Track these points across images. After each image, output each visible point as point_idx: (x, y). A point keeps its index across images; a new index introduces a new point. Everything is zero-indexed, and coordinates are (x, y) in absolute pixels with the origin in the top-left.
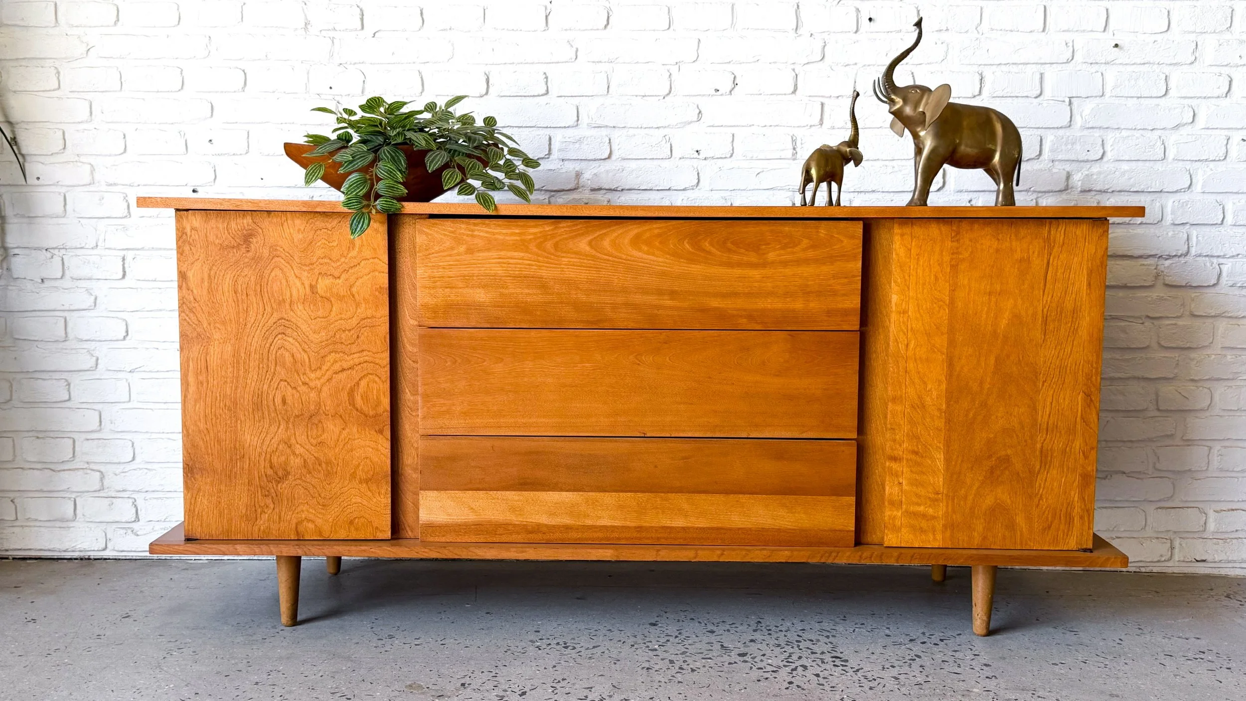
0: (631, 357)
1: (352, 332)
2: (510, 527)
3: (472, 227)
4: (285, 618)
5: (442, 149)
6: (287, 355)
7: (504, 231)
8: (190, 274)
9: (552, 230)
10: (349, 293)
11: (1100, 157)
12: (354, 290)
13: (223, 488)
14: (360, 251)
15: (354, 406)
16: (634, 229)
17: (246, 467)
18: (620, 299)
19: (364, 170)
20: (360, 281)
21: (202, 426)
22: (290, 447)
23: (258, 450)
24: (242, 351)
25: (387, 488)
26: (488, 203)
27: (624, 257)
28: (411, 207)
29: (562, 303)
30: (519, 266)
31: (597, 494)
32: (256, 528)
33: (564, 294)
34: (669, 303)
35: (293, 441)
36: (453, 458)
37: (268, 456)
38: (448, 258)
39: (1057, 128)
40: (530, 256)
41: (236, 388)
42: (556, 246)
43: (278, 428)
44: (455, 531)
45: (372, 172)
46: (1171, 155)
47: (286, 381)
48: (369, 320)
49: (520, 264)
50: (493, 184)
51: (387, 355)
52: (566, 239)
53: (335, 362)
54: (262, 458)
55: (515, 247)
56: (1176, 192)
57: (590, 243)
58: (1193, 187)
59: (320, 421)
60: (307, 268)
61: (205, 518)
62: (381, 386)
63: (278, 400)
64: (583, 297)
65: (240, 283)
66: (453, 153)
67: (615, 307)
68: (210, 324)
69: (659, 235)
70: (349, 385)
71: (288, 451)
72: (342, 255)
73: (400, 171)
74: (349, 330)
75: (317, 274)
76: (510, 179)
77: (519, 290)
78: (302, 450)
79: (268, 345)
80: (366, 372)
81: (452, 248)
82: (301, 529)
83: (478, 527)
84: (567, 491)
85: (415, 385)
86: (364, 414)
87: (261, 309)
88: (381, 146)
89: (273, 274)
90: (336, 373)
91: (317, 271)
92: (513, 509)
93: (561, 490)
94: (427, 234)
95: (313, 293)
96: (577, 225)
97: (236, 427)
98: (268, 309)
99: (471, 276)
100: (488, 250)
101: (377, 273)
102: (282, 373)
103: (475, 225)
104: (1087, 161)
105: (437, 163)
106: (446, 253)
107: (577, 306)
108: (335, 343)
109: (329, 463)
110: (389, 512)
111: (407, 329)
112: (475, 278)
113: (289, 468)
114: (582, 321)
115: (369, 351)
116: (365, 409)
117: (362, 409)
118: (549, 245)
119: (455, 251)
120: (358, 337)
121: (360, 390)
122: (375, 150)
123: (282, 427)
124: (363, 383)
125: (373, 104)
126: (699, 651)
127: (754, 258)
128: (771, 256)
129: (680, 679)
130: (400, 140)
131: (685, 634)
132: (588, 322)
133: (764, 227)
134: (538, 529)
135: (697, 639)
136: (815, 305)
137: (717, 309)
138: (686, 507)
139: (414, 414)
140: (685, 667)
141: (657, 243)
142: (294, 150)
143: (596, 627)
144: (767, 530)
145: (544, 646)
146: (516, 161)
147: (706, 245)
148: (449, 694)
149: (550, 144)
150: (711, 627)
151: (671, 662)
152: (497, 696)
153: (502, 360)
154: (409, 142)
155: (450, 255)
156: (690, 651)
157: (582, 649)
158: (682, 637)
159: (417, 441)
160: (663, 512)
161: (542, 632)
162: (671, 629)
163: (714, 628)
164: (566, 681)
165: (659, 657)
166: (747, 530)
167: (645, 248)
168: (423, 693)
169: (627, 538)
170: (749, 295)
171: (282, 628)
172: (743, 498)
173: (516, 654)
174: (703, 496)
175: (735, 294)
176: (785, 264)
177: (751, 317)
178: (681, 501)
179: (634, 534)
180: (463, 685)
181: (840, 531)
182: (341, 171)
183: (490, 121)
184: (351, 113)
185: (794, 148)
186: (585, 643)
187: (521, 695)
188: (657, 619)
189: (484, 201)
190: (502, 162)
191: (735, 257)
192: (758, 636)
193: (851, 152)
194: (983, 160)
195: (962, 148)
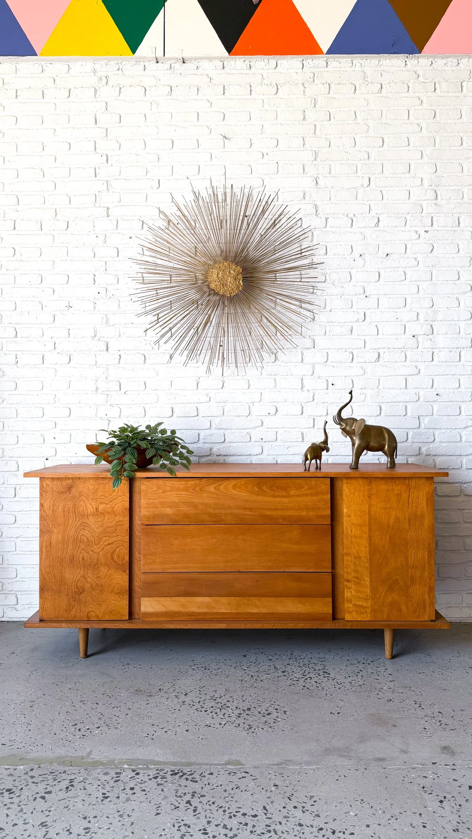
0: (233, 536)
2: (181, 614)
4: (82, 654)
5: (152, 448)
6: (85, 538)
7: (178, 483)
8: (45, 504)
9: (200, 482)
10: (112, 511)
11: (433, 441)
12: (114, 509)
13: (56, 597)
14: (117, 493)
15: (113, 560)
16: (233, 482)
17: (66, 588)
18: (228, 512)
19: (119, 459)
20: (117, 505)
21: (48, 570)
22: (85, 579)
23: (72, 580)
24: (66, 536)
25: (127, 597)
27: (230, 493)
28: (139, 475)
29: (204, 514)
30: (185, 498)
31: (219, 598)
32: (70, 615)
33: (204, 510)
34: (249, 513)
35: (87, 576)
36: (156, 583)
37: (76, 583)
38: (155, 495)
39: (413, 429)
40: (189, 493)
41: (63, 553)
42: (201, 489)
43: (80, 570)
44: (156, 616)
45: (123, 459)
46: (463, 440)
47: (84, 550)
48: (121, 523)
50: (174, 463)
51: (128, 537)
52: (205, 486)
53: (106, 541)
54: (73, 584)
55: (183, 490)
56: (467, 455)
57: (215, 488)
59: (98, 567)
60: (94, 501)
61: (48, 611)
62: (125, 551)
63: (81, 558)
64: (211, 510)
65: (66, 507)
66: (157, 449)
67: (226, 515)
68: (52, 526)
69: (244, 485)
70: (111, 551)
71: (85, 580)
72: (110, 495)
73: (135, 459)
74: (112, 527)
76: (181, 460)
77: (185, 509)
78: (90, 580)
79: (77, 534)
80: (118, 545)
81: (156, 491)
82: (89, 615)
83: (167, 614)
84: (206, 597)
85: (140, 550)
86: (118, 564)
87: (75, 519)
88: (127, 447)
89: (80, 503)
90: (106, 546)
91: (99, 502)
92: (182, 605)
93: (203, 596)
94: (146, 485)
95: (97, 511)
96: (209, 480)
97: (62, 570)
98: (78, 518)
99: (164, 503)
100: (171, 491)
101: (125, 501)
102: (82, 546)
103: (166, 481)
104: (428, 442)
105: (150, 454)
106: (154, 493)
107: (210, 515)
108: (106, 532)
109: (102, 585)
110: (128, 607)
111: (136, 525)
112: (166, 503)
113: (84, 589)
114: (212, 521)
115: (120, 536)
116: (118, 562)
117: (116, 561)
118: (198, 489)
119: (158, 492)
120: (115, 530)
121: (116, 553)
123: (82, 570)
124: (117, 550)
125: (123, 430)
126: (265, 670)
127: (284, 493)
128: (292, 493)
129: (255, 686)
130: (135, 445)
131: (259, 661)
132: (216, 522)
133: (289, 481)
134: (193, 614)
135: (264, 664)
136: (311, 513)
137: (269, 515)
138: (258, 603)
139: (139, 563)
140: (258, 679)
141: (243, 488)
142: (90, 448)
143: (219, 658)
144: (294, 613)
145: (196, 669)
146: (184, 451)
147: (264, 488)
148: (154, 695)
149: (199, 436)
150: (270, 657)
151: (252, 676)
152: (175, 695)
153: (178, 539)
154: (139, 446)
155: (156, 494)
156: (261, 670)
157: (213, 670)
158: (257, 663)
159: (140, 575)
160: (248, 606)
161: (195, 661)
162: (253, 659)
163: (271, 658)
164: (205, 687)
165: (247, 674)
166: (285, 613)
167: (238, 490)
168: (142, 694)
169: (232, 618)
170: (283, 509)
171: (81, 659)
172: (283, 599)
173: (183, 673)
174: (265, 598)
175: (277, 509)
176: (298, 496)
177: (284, 519)
178: (255, 600)
179: (235, 616)
180: (160, 689)
181: (326, 613)
182: (110, 459)
183: (173, 432)
184: (115, 432)
185: (303, 437)
186: (214, 666)
187: (185, 695)
188: (246, 653)
189: (171, 471)
190: (178, 452)
191: (277, 493)
192: (291, 662)
193: (324, 446)
194: (380, 448)
195: (371, 444)
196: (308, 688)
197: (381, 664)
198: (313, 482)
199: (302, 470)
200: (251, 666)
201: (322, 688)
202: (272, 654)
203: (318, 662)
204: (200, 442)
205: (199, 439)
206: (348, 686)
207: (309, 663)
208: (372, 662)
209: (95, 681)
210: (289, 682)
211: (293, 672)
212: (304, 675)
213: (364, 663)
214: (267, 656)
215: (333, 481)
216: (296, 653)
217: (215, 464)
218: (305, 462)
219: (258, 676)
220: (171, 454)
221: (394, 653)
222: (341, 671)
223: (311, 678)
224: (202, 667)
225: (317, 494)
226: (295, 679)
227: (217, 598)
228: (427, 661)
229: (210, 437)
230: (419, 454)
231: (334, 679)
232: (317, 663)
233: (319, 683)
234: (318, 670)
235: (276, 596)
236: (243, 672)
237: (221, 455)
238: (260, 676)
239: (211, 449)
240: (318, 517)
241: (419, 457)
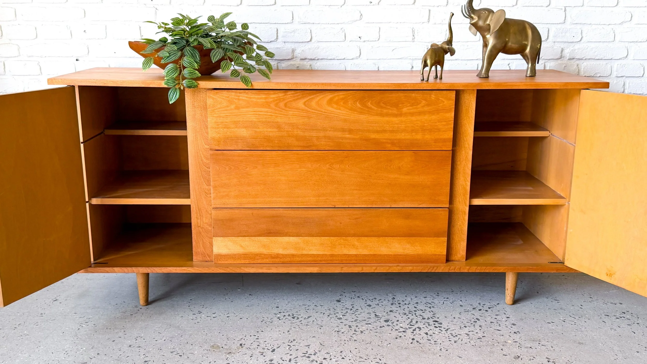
0: (327, 165)
2: (263, 256)
3: (238, 94)
4: (142, 302)
5: (219, 48)
7: (256, 97)
9: (283, 96)
11: (579, 40)
16: (329, 96)
18: (321, 134)
19: (175, 62)
26: (247, 82)
27: (323, 111)
28: (203, 84)
29: (289, 136)
30: (264, 116)
31: (310, 238)
33: (290, 131)
34: (348, 136)
36: (231, 220)
38: (226, 112)
39: (558, 24)
40: (271, 110)
42: (286, 105)
44: (233, 258)
45: (180, 63)
46: (617, 39)
49: (265, 115)
50: (249, 69)
52: (291, 101)
55: (263, 105)
56: (619, 59)
57: (304, 104)
58: (629, 56)
64: (301, 133)
66: (225, 50)
67: (318, 138)
69: (343, 99)
73: (196, 62)
76: (259, 65)
77: (265, 130)
81: (228, 106)
83: (245, 256)
84: (293, 236)
85: (209, 181)
88: (184, 46)
92: (264, 246)
93: (290, 236)
94: (213, 99)
96: (297, 93)
99: (238, 122)
100: (247, 107)
103: (240, 93)
104: (573, 42)
105: (217, 56)
106: (224, 109)
107: (298, 138)
112: (240, 123)
114: (301, 146)
118: (282, 104)
119: (229, 108)
122: (182, 49)
125: (177, 22)
126: (364, 319)
127: (395, 111)
128: (405, 110)
129: (355, 338)
130: (196, 43)
131: (356, 308)
132: (304, 147)
133: (401, 94)
134: (277, 256)
135: (362, 311)
136: (428, 136)
137: (374, 139)
138: (356, 243)
139: (208, 196)
140: (357, 330)
141: (342, 103)
142: (134, 46)
143: (308, 303)
144: (400, 255)
145: (282, 317)
146: (262, 53)
147: (369, 104)
148: (234, 351)
149: (277, 33)
150: (368, 302)
151: (350, 327)
152: (260, 352)
153: (257, 167)
154: (200, 44)
155: (226, 110)
156: (360, 319)
157: (302, 319)
158: (354, 309)
159: (211, 211)
160: (345, 247)
161: (280, 308)
162: (348, 304)
163: (371, 303)
164: (296, 342)
165: (344, 324)
166: (389, 255)
167: (335, 106)
168: (220, 351)
169: (324, 260)
170: (392, 131)
171: (141, 307)
172: (387, 239)
173: (268, 323)
174: (366, 238)
175: (384, 131)
176: (412, 114)
177: (393, 144)
178: (354, 241)
179: (329, 258)
180: (241, 345)
181: (439, 255)
182: (163, 62)
183: (245, 26)
184: (166, 24)
185: (413, 36)
186: (303, 314)
187: (272, 352)
188: (340, 297)
189: (245, 80)
190: (254, 54)
191: (385, 111)
192: (394, 308)
193: (448, 48)
194: (521, 51)
195: (510, 44)
196: (417, 342)
197: (501, 312)
198: (433, 96)
199: (418, 80)
200: (348, 314)
201: (435, 342)
202: (371, 298)
203: (426, 308)
204: (278, 40)
205: (277, 36)
206: (466, 339)
207: (415, 309)
208: (489, 308)
209: (161, 335)
210: (395, 334)
211: (398, 321)
212: (411, 325)
213: (480, 310)
214: (364, 301)
215: (458, 93)
216: (400, 297)
217: (298, 71)
218: (424, 68)
219: (357, 326)
220: (244, 56)
221: (517, 296)
222: (455, 320)
223: (420, 328)
224: (289, 315)
225: (438, 111)
226: (402, 330)
227: (307, 238)
228: (555, 308)
229: (292, 34)
230: (561, 57)
231: (447, 330)
232: (425, 310)
233: (431, 335)
234: (426, 318)
235: (379, 236)
236: (339, 321)
237: (306, 59)
238: (359, 326)
239: (293, 51)
240: (436, 141)
241: (559, 62)
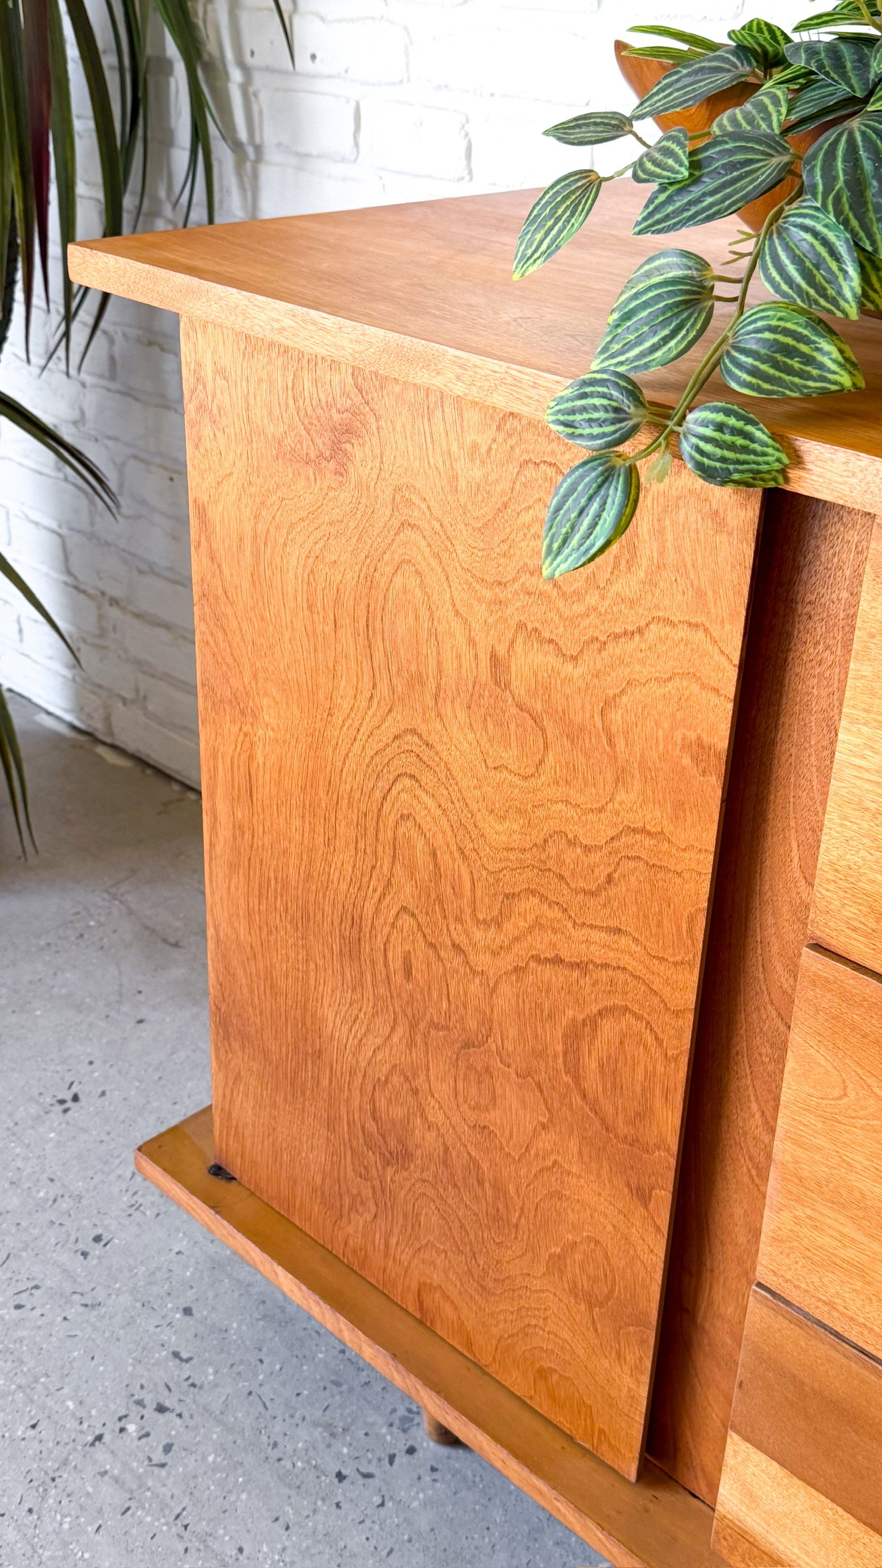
1: (595, 857)
6: (420, 843)
10: (599, 725)
12: (616, 717)
14: (651, 583)
15: (577, 1078)
17: (324, 1082)
22: (416, 1092)
23: (350, 1058)
24: (324, 783)
35: (423, 1083)
37: (369, 1087)
41: (309, 877)
43: (393, 1029)
47: (413, 915)
48: (648, 842)
51: (691, 979)
53: (537, 925)
54: (357, 1084)
59: (488, 1071)
60: (488, 594)
62: (660, 1069)
63: (396, 964)
68: (255, 677)
70: (570, 1013)
71: (411, 1101)
74: (587, 849)
75: (513, 623)
78: (441, 1117)
79: (378, 795)
80: (619, 1002)
86: (603, 1121)
87: (367, 683)
89: (401, 582)
90: (537, 960)
95: (497, 683)
97: (306, 973)
98: (383, 688)
101: (695, 688)
102: (406, 889)
108: (542, 869)
109: (501, 1190)
113: (410, 1145)
115: (636, 940)
116: (606, 1106)
117: (596, 1100)
120: (609, 879)
121: (597, 1043)
123: (400, 1030)
124: (608, 1030)
